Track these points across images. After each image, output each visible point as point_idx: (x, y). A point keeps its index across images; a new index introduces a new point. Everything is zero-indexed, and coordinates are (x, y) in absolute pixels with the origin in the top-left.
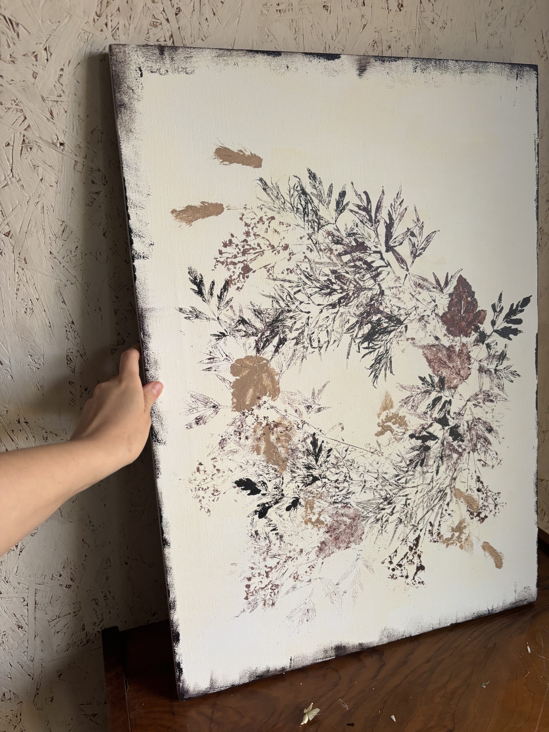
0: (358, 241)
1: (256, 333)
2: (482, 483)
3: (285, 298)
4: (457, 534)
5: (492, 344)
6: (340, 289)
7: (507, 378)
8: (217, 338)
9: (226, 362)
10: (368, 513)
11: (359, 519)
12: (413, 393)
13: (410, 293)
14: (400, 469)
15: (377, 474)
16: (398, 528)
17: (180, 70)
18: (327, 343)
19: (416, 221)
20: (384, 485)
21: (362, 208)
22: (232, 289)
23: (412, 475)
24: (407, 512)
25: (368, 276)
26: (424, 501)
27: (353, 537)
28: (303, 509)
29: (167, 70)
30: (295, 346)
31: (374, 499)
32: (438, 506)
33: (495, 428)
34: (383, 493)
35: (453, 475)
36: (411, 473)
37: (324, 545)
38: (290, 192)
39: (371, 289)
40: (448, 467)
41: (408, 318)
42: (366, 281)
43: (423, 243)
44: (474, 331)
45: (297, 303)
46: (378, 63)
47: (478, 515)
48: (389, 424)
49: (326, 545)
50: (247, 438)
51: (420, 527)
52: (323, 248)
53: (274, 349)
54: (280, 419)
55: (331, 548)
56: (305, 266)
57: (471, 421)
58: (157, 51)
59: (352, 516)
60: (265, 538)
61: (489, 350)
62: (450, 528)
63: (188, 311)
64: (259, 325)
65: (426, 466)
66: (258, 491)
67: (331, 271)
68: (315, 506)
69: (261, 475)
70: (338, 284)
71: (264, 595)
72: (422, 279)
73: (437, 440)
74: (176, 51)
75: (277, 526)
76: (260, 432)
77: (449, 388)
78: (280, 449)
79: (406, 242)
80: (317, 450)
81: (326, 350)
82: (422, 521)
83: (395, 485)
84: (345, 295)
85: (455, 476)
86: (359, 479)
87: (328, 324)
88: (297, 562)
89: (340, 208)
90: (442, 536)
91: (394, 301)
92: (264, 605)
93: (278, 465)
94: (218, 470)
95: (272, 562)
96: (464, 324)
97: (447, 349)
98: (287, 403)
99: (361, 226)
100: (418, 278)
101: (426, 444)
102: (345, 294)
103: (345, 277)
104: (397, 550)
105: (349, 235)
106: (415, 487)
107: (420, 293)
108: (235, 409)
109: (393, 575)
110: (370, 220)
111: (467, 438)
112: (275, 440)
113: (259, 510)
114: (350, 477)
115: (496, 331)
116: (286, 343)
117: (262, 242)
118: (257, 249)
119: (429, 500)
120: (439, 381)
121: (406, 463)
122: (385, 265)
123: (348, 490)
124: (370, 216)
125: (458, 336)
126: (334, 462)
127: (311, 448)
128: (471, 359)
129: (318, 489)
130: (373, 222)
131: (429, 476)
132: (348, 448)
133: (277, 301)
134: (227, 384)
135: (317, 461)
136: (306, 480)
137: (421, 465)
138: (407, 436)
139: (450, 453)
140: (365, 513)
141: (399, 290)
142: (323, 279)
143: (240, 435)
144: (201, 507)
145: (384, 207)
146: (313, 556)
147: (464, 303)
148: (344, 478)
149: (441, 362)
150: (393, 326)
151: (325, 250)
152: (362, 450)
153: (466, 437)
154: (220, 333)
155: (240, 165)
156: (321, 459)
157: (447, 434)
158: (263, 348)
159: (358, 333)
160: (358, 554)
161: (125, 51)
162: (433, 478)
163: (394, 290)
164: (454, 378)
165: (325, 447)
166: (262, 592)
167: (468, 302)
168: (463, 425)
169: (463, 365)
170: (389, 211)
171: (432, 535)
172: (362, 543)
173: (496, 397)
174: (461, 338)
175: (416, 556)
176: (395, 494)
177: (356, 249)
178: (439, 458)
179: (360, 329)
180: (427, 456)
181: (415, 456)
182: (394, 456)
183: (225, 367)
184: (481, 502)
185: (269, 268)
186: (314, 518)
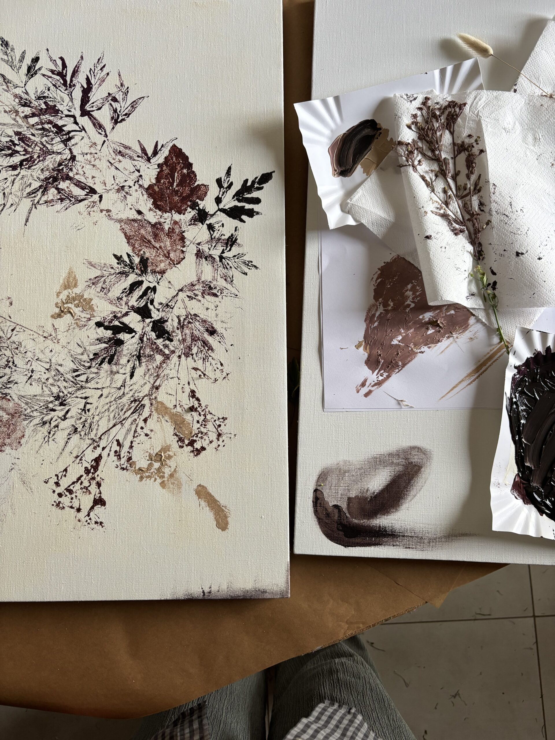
0: (49, 104)
2: (198, 399)
4: (157, 465)
5: (216, 226)
6: (23, 151)
7: (239, 269)
10: (32, 411)
11: (19, 417)
12: (105, 273)
13: (108, 161)
14: (80, 363)
15: (49, 365)
16: (72, 439)
18: (2, 206)
19: (120, 87)
20: (57, 379)
21: (56, 72)
23: (96, 373)
24: (86, 421)
25: (58, 139)
26: (111, 410)
27: (9, 438)
31: (41, 396)
32: (130, 420)
33: (218, 330)
34: (55, 390)
35: (154, 383)
36: (94, 370)
39: (60, 153)
40: (148, 370)
41: (104, 188)
42: (55, 145)
43: (126, 109)
44: (190, 208)
47: (192, 443)
48: (69, 305)
51: (102, 444)
52: (7, 109)
57: (184, 317)
59: (12, 411)
61: (212, 233)
62: (147, 454)
65: (116, 364)
67: (15, 132)
70: (22, 146)
72: (124, 147)
73: (134, 334)
77: (154, 272)
79: (106, 108)
82: (106, 436)
83: (72, 382)
84: (28, 158)
85: (157, 383)
86: (25, 367)
87: (5, 186)
89: (31, 72)
90: (134, 463)
91: (88, 169)
96: (176, 198)
97: (152, 225)
99: (53, 89)
100: (119, 146)
101: (118, 337)
102: (28, 156)
103: (30, 139)
104: (68, 469)
105: (39, 98)
106: (98, 389)
107: (120, 161)
109: (59, 502)
110: (65, 84)
111: (177, 338)
114: (13, 363)
115: (223, 211)
119: (117, 410)
120: (141, 261)
121: (89, 356)
122: (79, 129)
123: (10, 378)
124: (65, 81)
125: (169, 212)
128: (185, 240)
130: (68, 86)
131: (119, 379)
132: (15, 328)
137: (110, 362)
138: (92, 323)
139: (152, 353)
140: (29, 410)
141: (94, 157)
142: (5, 140)
145: (81, 72)
147: (178, 176)
148: (6, 363)
149: (144, 240)
150: (84, 195)
151: (10, 111)
152: (32, 333)
153: (176, 336)
157: (149, 329)
159: (41, 198)
160: (14, 463)
162: (125, 381)
163: (88, 157)
164: (161, 261)
167: (183, 175)
168: (172, 320)
169: (175, 246)
170: (87, 76)
171: (119, 458)
172: (20, 449)
173: (221, 291)
174: (172, 214)
175: (94, 483)
176: (71, 393)
177: (45, 112)
178: (135, 357)
179: (43, 195)
180: (119, 352)
181: (102, 350)
182: (73, 346)
184: (196, 426)
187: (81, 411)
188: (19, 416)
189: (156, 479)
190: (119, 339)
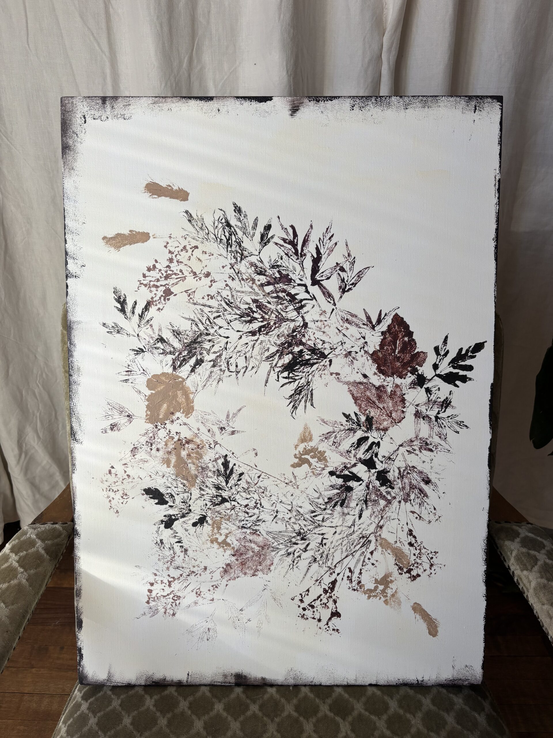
0: (282, 273)
1: (173, 352)
2: (415, 537)
3: (204, 322)
4: (381, 587)
5: (433, 390)
6: (261, 318)
7: (452, 428)
8: (136, 353)
9: (142, 376)
10: (279, 544)
12: (336, 429)
13: (337, 328)
14: (317, 506)
15: (291, 506)
16: (312, 567)
17: (119, 116)
18: (245, 368)
19: (347, 257)
20: (298, 519)
21: (288, 241)
22: (153, 310)
23: (330, 514)
24: (323, 552)
25: (291, 307)
26: (343, 545)
27: (261, 565)
28: (210, 528)
29: (107, 117)
30: (212, 368)
31: (286, 532)
32: (359, 553)
33: (433, 480)
34: (297, 527)
35: (379, 523)
36: (329, 511)
37: (229, 567)
38: (214, 224)
39: (293, 321)
40: (374, 512)
41: (333, 352)
42: (288, 313)
43: (353, 278)
44: (410, 373)
45: (216, 328)
46: (312, 103)
47: (409, 571)
48: (307, 457)
49: (231, 568)
50: (158, 450)
51: (337, 570)
52: (245, 277)
53: (190, 369)
54: (192, 437)
55: (236, 572)
56: (226, 293)
57: (404, 468)
58: (100, 101)
59: (261, 544)
60: (170, 548)
61: (429, 395)
62: (374, 579)
63: (111, 326)
64: (177, 345)
65: (347, 507)
66: (166, 503)
67: (252, 300)
68: (222, 527)
69: (170, 488)
70: (260, 314)
71: (165, 603)
72: (351, 315)
73: (361, 482)
74: (117, 100)
75: (182, 539)
76: (171, 446)
77: (378, 429)
78: (190, 465)
79: (335, 277)
80: (228, 472)
81: (243, 376)
82: (340, 565)
83: (311, 521)
84: (265, 324)
85: (381, 524)
86: (271, 508)
87: (247, 350)
88: (200, 579)
89: (265, 240)
90: (363, 586)
91: (319, 335)
92: (165, 613)
93: (187, 480)
95: (176, 573)
96: (398, 364)
97: (376, 388)
98: (200, 421)
99: (286, 259)
100: (346, 314)
101: (348, 484)
103: (266, 306)
104: (310, 589)
105: (273, 267)
106: (333, 527)
107: (347, 329)
108: (148, 421)
109: (304, 615)
110: (296, 253)
111: (398, 486)
112: (186, 456)
113: (165, 520)
114: (261, 505)
115: (439, 376)
116: (202, 364)
117: (184, 269)
118: (179, 274)
119: (349, 544)
120: (366, 420)
121: (324, 500)
122: (310, 298)
123: (258, 517)
124: (296, 250)
125: (391, 377)
126: (246, 486)
127: (222, 469)
128: (406, 402)
129: (226, 511)
130: (299, 255)
131: (350, 520)
132: (261, 475)
133: (196, 324)
134: (142, 397)
135: (227, 482)
136: (215, 500)
137: (342, 505)
138: (326, 472)
139: (376, 498)
140: (276, 544)
141: (324, 324)
142: (243, 307)
143: (151, 446)
144: (111, 506)
145: (311, 241)
146: (217, 575)
147: (400, 343)
148: (255, 505)
149: (369, 401)
150: (316, 359)
151: (247, 279)
152: (276, 480)
153: (397, 484)
154: (139, 348)
155: (168, 198)
156: (232, 482)
157: (374, 478)
158: (180, 366)
159: (278, 362)
160: (266, 584)
161: (72, 102)
162: (354, 521)
163: (319, 324)
164: (384, 420)
165: (237, 470)
166: (163, 600)
167: (404, 343)
168: (394, 471)
169: (396, 407)
170: (316, 244)
171: (351, 581)
172: (271, 574)
173: (436, 447)
174: (394, 378)
175: (331, 600)
176: (310, 530)
177: (279, 281)
178: (362, 501)
179: (280, 359)
180: (349, 497)
181: (335, 495)
182: (310, 492)
183: (141, 381)
184: (413, 558)
185: (189, 293)
186: (221, 539)
187: (319, 544)
188: (268, 548)
189: (380, 598)
190: (349, 486)
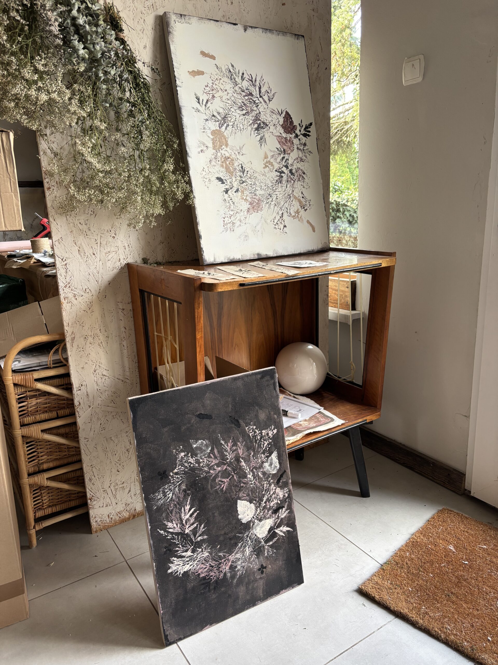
0: (250, 92)
1: (218, 121)
2: (304, 194)
3: (227, 109)
4: (297, 215)
5: (301, 139)
6: (246, 109)
7: (308, 153)
9: (209, 130)
12: (275, 154)
13: (270, 115)
14: (273, 183)
15: (265, 184)
16: (275, 208)
17: (187, 23)
18: (243, 129)
19: (269, 88)
20: (268, 189)
21: (250, 80)
22: (209, 103)
24: (278, 202)
25: (255, 106)
26: (283, 198)
27: (259, 208)
28: (240, 193)
29: (183, 22)
30: (232, 128)
31: (265, 194)
32: (288, 201)
33: (306, 173)
34: (268, 192)
36: (277, 186)
38: (225, 70)
39: (256, 111)
40: (290, 185)
41: (270, 124)
42: (254, 108)
43: (272, 96)
44: (294, 133)
45: (231, 112)
46: (250, 28)
47: (304, 208)
48: (267, 164)
49: (250, 210)
50: (218, 161)
51: (283, 209)
53: (225, 128)
54: (229, 156)
55: (252, 211)
56: (233, 98)
57: (297, 169)
58: (180, 16)
59: (258, 199)
60: (228, 202)
61: (300, 141)
62: (294, 212)
63: (196, 109)
64: (220, 118)
66: (224, 183)
67: (242, 102)
68: (244, 193)
69: (225, 177)
70: (245, 107)
72: (273, 110)
73: (285, 174)
74: (186, 16)
75: (232, 198)
76: (223, 160)
77: (287, 154)
78: (230, 168)
79: (266, 95)
80: (243, 171)
81: (243, 132)
82: (283, 206)
83: (272, 189)
84: (247, 112)
85: (293, 190)
86: (259, 185)
87: (243, 122)
88: (241, 215)
89: (243, 79)
90: (291, 214)
91: (264, 117)
92: (230, 230)
93: (230, 174)
94: (210, 172)
95: (232, 213)
96: (290, 129)
97: (285, 138)
98: (231, 150)
99: (250, 86)
100: (271, 109)
101: (281, 175)
103: (247, 105)
104: (276, 217)
105: (247, 89)
106: (279, 191)
107: (273, 115)
108: (214, 149)
109: (275, 227)
110: (253, 85)
111: (296, 175)
112: (228, 164)
113: (225, 190)
114: (256, 183)
115: (301, 134)
116: (229, 126)
117: (218, 87)
118: (216, 89)
119: (285, 198)
120: (283, 150)
121: (275, 181)
122: (260, 103)
123: (256, 188)
124: (253, 83)
126: (250, 176)
127: (241, 169)
128: (294, 144)
129: (245, 186)
131: (284, 188)
132: (254, 172)
133: (225, 110)
134: (210, 139)
135: (243, 174)
136: (240, 182)
137: (281, 183)
138: (274, 170)
139: (290, 180)
140: (263, 199)
142: (239, 104)
143: (216, 160)
144: (205, 185)
145: (257, 80)
146: (246, 213)
148: (254, 184)
149: (283, 143)
150: (265, 126)
151: (239, 93)
152: (259, 173)
154: (206, 119)
155: (208, 58)
156: (245, 175)
157: (288, 172)
158: (221, 127)
159: (253, 127)
160: (262, 216)
161: (170, 14)
163: (264, 113)
164: (289, 150)
165: (246, 170)
166: (229, 225)
167: (290, 121)
168: (294, 169)
169: (291, 145)
170: (259, 82)
171: (288, 213)
172: (263, 211)
173: (305, 160)
174: (289, 135)
175: (283, 221)
176: (272, 193)
177: (249, 95)
178: (286, 181)
179: (254, 125)
180: (282, 180)
181: (278, 179)
182: (270, 178)
183: (209, 132)
184: (304, 202)
185: (221, 97)
186: (245, 198)
187: (276, 199)
188: (260, 201)
189: (297, 219)
